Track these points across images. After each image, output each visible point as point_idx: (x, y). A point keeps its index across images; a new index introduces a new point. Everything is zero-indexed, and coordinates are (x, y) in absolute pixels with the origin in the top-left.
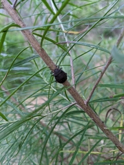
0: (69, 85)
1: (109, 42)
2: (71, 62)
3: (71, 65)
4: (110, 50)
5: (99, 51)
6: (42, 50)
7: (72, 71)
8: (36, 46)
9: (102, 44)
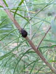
0: (28, 39)
1: (50, 18)
2: (30, 27)
3: (30, 28)
4: (50, 22)
5: (45, 22)
6: (15, 20)
7: (31, 32)
8: (12, 18)
9: (46, 19)
